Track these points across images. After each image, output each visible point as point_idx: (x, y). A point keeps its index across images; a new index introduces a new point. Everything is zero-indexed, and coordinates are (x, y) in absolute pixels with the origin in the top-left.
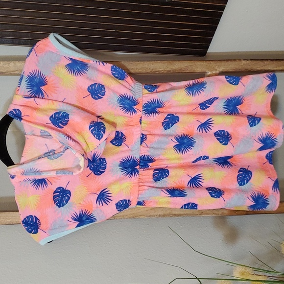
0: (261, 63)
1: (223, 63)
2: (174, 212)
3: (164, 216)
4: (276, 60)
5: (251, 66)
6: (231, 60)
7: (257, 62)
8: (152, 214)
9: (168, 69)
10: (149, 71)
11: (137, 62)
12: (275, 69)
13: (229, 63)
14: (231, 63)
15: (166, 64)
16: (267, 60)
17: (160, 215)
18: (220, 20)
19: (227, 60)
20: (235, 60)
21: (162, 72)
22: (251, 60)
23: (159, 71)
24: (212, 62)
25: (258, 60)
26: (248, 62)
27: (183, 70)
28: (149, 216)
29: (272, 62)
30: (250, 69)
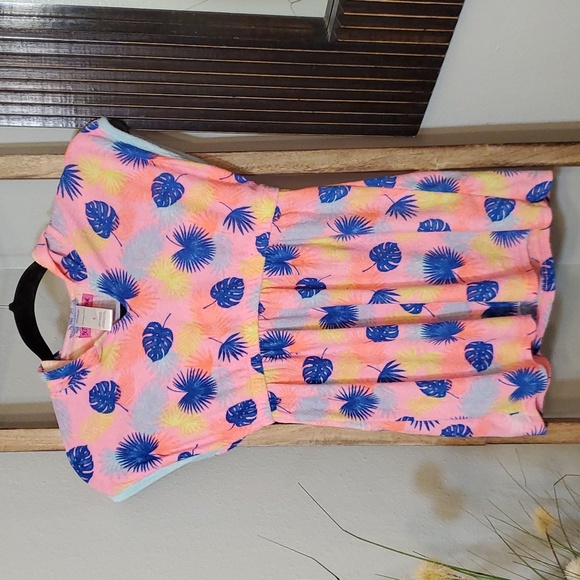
0: (527, 151)
1: (448, 152)
2: (344, 437)
3: (326, 442)
4: (558, 144)
5: (505, 158)
6: (464, 146)
7: (519, 148)
8: (304, 439)
9: (337, 166)
10: (301, 170)
11: (278, 153)
12: (555, 162)
13: (461, 151)
14: (465, 151)
15: (335, 155)
16: (539, 144)
17: (317, 441)
18: (439, 71)
19: (456, 146)
20: (472, 145)
21: (326, 171)
22: (506, 144)
23: (319, 169)
24: (425, 151)
25: (520, 144)
26: (499, 149)
27: (369, 167)
28: (298, 443)
29: (548, 149)
30: (502, 163)
